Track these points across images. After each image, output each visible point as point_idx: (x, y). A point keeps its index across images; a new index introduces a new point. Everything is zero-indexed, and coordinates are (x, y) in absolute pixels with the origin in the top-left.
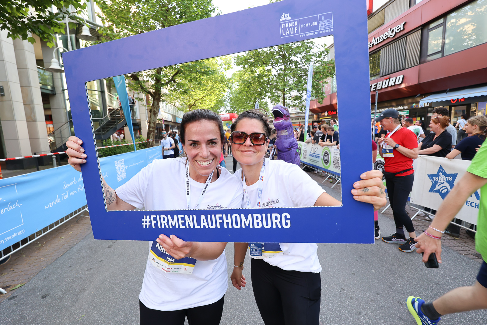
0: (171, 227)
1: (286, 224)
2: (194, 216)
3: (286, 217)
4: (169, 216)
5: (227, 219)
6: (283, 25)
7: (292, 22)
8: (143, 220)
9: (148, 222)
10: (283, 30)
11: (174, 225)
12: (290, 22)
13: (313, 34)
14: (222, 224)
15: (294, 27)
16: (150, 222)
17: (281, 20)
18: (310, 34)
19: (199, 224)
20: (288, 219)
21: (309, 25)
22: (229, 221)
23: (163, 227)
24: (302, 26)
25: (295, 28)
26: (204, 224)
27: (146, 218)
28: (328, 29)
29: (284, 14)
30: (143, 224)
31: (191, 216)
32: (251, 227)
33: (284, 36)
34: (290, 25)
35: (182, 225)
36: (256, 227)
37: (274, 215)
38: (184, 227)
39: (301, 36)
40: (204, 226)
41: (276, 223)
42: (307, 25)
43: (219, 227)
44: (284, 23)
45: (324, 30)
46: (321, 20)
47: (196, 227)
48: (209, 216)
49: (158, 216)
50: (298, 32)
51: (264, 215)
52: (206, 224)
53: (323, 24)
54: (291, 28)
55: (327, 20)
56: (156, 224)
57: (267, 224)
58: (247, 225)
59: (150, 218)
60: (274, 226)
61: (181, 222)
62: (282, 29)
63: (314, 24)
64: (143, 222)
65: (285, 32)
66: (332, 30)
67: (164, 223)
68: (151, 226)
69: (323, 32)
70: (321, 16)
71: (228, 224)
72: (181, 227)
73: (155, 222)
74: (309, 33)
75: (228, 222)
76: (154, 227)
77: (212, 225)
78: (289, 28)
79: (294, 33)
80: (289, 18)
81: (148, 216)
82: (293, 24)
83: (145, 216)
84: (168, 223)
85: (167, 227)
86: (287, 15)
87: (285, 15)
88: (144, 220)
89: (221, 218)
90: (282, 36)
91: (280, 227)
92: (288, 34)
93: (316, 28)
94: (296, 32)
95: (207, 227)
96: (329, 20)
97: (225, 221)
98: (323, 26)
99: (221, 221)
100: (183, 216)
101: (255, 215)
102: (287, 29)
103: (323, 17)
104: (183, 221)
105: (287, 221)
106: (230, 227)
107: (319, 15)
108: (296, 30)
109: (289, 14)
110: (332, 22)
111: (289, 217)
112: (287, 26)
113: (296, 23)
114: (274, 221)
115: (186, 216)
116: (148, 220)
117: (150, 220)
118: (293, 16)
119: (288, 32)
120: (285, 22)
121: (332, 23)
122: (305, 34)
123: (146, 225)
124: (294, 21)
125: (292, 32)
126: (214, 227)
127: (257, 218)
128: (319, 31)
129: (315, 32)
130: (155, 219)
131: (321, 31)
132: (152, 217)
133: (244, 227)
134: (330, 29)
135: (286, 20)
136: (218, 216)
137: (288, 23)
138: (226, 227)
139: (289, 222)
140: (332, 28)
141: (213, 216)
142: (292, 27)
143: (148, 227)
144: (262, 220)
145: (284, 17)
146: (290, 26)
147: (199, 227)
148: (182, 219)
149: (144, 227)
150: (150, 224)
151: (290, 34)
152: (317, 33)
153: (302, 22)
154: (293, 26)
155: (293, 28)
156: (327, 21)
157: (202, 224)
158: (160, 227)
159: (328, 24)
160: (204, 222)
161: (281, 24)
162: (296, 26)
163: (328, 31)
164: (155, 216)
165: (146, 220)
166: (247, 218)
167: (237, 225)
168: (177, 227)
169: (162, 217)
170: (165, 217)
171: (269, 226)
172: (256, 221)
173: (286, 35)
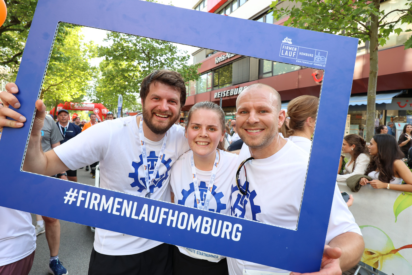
0: (101, 210)
1: (236, 236)
2: (136, 204)
3: (238, 228)
4: (104, 197)
5: (173, 215)
6: (284, 46)
7: (292, 47)
8: (67, 193)
9: (73, 197)
10: (283, 50)
11: (105, 208)
13: (308, 63)
14: (165, 220)
16: (76, 198)
17: (283, 42)
18: (305, 63)
19: (138, 214)
20: (239, 232)
21: (306, 55)
22: (175, 219)
23: (91, 207)
24: (300, 53)
25: (294, 52)
26: (144, 216)
27: (73, 192)
28: (322, 64)
29: (287, 37)
30: (65, 198)
31: (131, 202)
33: (282, 55)
34: (290, 48)
35: (116, 211)
36: (203, 232)
37: (226, 223)
38: (118, 214)
39: (297, 61)
40: (143, 218)
41: (226, 233)
42: (304, 54)
43: (160, 222)
44: (285, 45)
45: (318, 63)
46: (317, 54)
47: (133, 217)
48: (153, 207)
49: (89, 194)
50: (295, 57)
51: (215, 221)
52: (146, 216)
53: (318, 58)
54: (290, 52)
55: (322, 56)
56: (83, 203)
57: (216, 232)
58: (194, 228)
59: (78, 193)
60: (223, 236)
61: (116, 206)
64: (66, 195)
65: (284, 53)
66: (324, 66)
67: (94, 204)
68: (74, 203)
69: (317, 65)
70: (317, 52)
71: (172, 221)
72: (115, 212)
73: (83, 199)
74: (305, 61)
76: (78, 204)
77: (153, 218)
78: (289, 51)
79: (292, 57)
80: (291, 43)
81: (76, 190)
82: (293, 49)
83: (71, 189)
84: (99, 204)
85: (96, 209)
86: (289, 39)
87: (288, 39)
88: (69, 193)
89: (166, 214)
90: (281, 55)
91: (228, 238)
92: (286, 55)
93: (312, 59)
94: (293, 56)
95: (146, 220)
96: (324, 57)
97: (170, 218)
98: (318, 60)
99: (165, 217)
100: (121, 200)
101: (205, 219)
102: (287, 51)
103: (319, 52)
104: (119, 207)
105: (238, 233)
106: (174, 225)
107: (316, 50)
108: (294, 54)
109: (291, 39)
110: (326, 59)
111: (241, 229)
112: (287, 48)
113: (295, 49)
114: (224, 230)
115: (125, 201)
116: (75, 194)
117: (77, 195)
118: (295, 42)
120: (287, 44)
121: (326, 61)
122: (301, 61)
123: (69, 201)
125: (290, 55)
126: (155, 221)
127: (207, 222)
128: (313, 63)
129: (310, 62)
130: (84, 196)
131: (315, 63)
132: (82, 192)
133: (189, 229)
134: (323, 65)
135: (287, 43)
136: (163, 210)
137: (289, 46)
138: (168, 224)
139: (239, 234)
140: (325, 65)
141: (158, 208)
143: (70, 203)
144: (211, 226)
145: (286, 40)
146: (290, 50)
147: (136, 218)
148: (119, 203)
149: (66, 202)
150: (75, 200)
151: (288, 56)
152: (311, 64)
153: (301, 50)
154: (293, 50)
155: (292, 52)
156: (322, 58)
157: (142, 215)
158: (86, 206)
159: (322, 60)
160: (144, 213)
161: (283, 45)
162: (295, 51)
164: (85, 192)
165: (72, 194)
166: (195, 220)
167: (182, 225)
168: (109, 211)
169: (94, 195)
170: (98, 196)
171: (217, 235)
172: (204, 225)
173: (284, 56)
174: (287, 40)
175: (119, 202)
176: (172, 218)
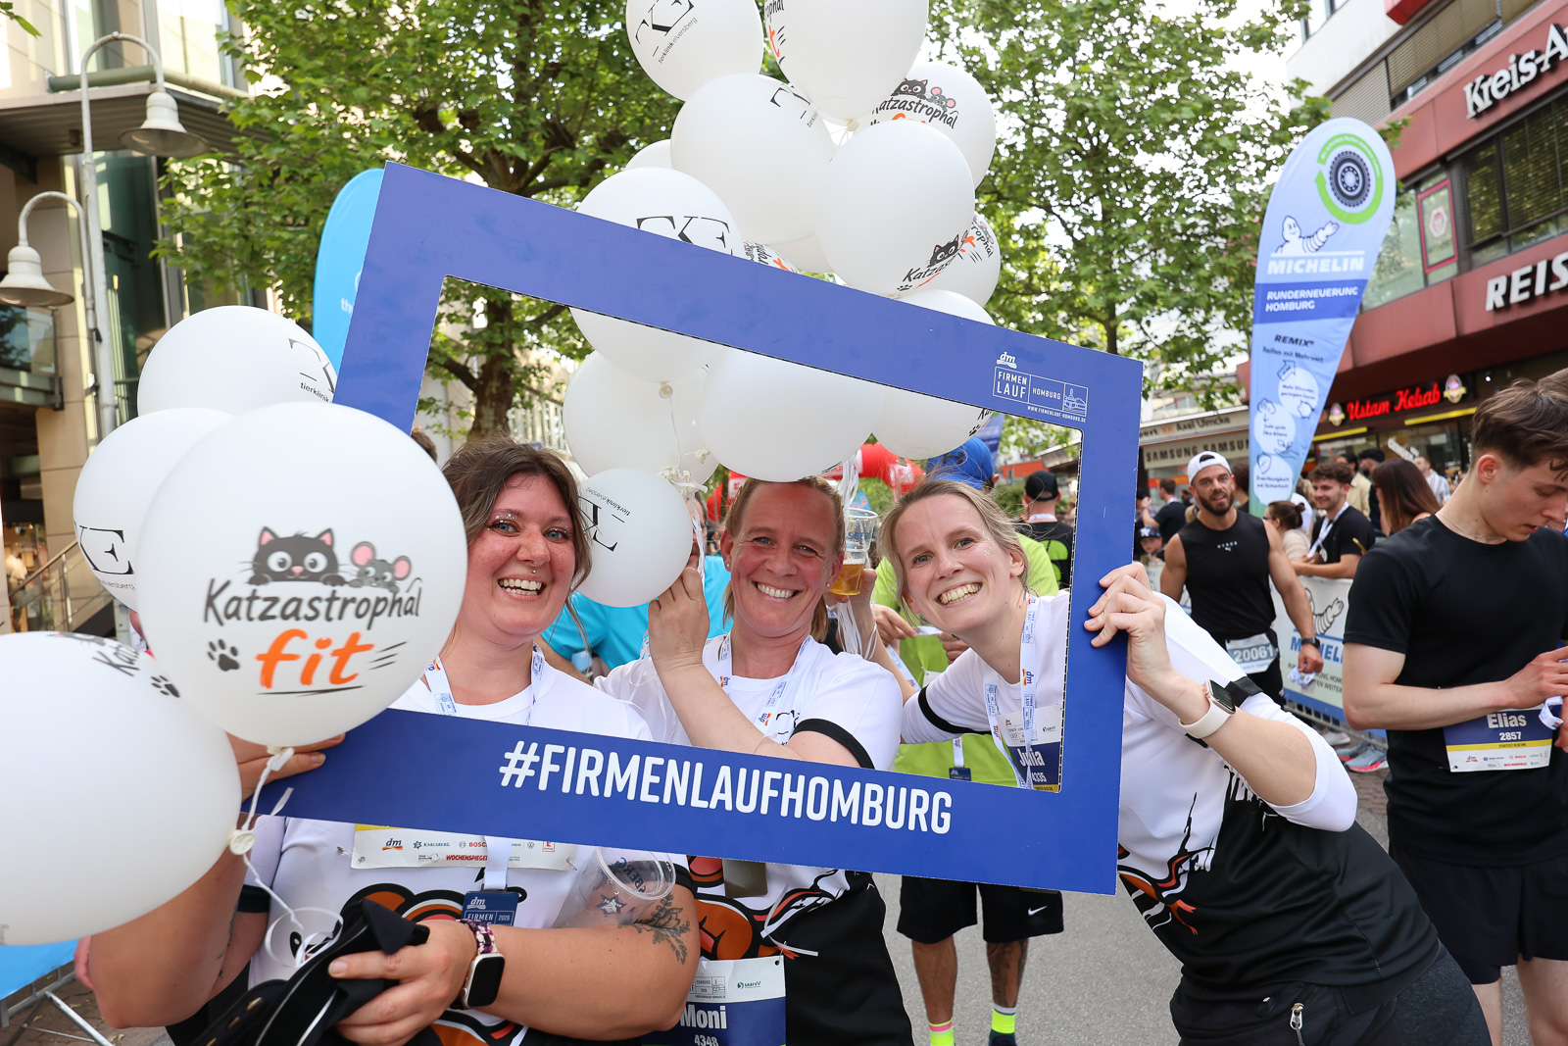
0: (608, 793)
1: (941, 823)
2: (699, 767)
3: (942, 801)
4: (614, 757)
5: (794, 788)
6: (1000, 372)
7: (1018, 375)
8: (507, 755)
9: (526, 765)
10: (999, 383)
11: (620, 789)
12: (1015, 374)
13: (1051, 413)
14: (775, 803)
15: (1020, 386)
16: (536, 767)
17: (999, 362)
18: (1046, 412)
19: (706, 794)
20: (947, 810)
21: (1047, 394)
22: (798, 796)
23: (580, 790)
24: (1034, 390)
25: (1022, 388)
26: (722, 797)
27: (525, 751)
28: (1077, 416)
29: (1006, 354)
30: (502, 769)
31: (687, 765)
32: (854, 820)
33: (999, 394)
34: (1014, 379)
35: (651, 792)
36: (866, 821)
37: (915, 793)
38: (655, 799)
39: (1029, 408)
40: (721, 803)
41: (917, 816)
42: (1043, 393)
43: (764, 810)
44: (1003, 371)
45: (1070, 415)
46: (1068, 394)
47: (696, 802)
48: (743, 772)
49: (572, 751)
50: (1025, 396)
51: (891, 790)
52: (727, 797)
53: (1071, 403)
54: (1014, 386)
55: (1078, 399)
56: (556, 779)
57: (895, 819)
58: (844, 814)
59: (540, 752)
60: (912, 826)
61: (649, 779)
62: (997, 380)
63: (1056, 396)
65: (1002, 389)
66: (1083, 420)
67: (587, 779)
68: (532, 782)
69: (1068, 417)
70: (1068, 388)
71: (792, 802)
72: (645, 797)
73: (556, 768)
74: (1044, 408)
75: (796, 797)
76: (543, 785)
77: (746, 802)
78: (1011, 384)
79: (1018, 397)
80: (1014, 366)
81: (534, 746)
82: (1019, 379)
83: (521, 745)
84: (601, 779)
85: (595, 792)
86: (1011, 357)
87: (1008, 357)
88: (514, 756)
89: (777, 785)
90: (996, 393)
91: (924, 828)
92: (1006, 393)
93: (1057, 404)
94: (1021, 396)
95: (729, 807)
96: (1081, 400)
97: (787, 794)
98: (1070, 407)
99: (775, 793)
100: (660, 761)
101: (869, 787)
102: (1007, 385)
103: (1071, 390)
104: (656, 780)
105: (943, 815)
106: (798, 814)
107: (1064, 383)
108: (1022, 393)
110: (1086, 406)
111: (948, 804)
112: (1008, 378)
113: (1025, 381)
114: (914, 810)
115: (672, 764)
116: (531, 757)
117: (537, 759)
119: (1007, 390)
120: (1005, 369)
121: (1085, 409)
122: (1038, 407)
123: (514, 777)
124: (1023, 376)
125: (1015, 393)
126: (750, 808)
127: (874, 795)
128: (1062, 413)
129: (1054, 411)
130: (558, 759)
131: (1065, 414)
132: (550, 749)
133: (834, 818)
134: (1080, 418)
135: (1007, 367)
136: (769, 775)
137: (1011, 373)
138: (784, 812)
139: (946, 816)
140: (1083, 417)
141: (756, 773)
142: (1016, 384)
143: (519, 784)
144: (884, 805)
145: (1004, 358)
146: (1014, 382)
147: (704, 804)
149: (505, 782)
150: (532, 773)
151: (1011, 396)
152: (1058, 415)
153: (1036, 383)
154: (1019, 382)
155: (1017, 387)
156: (1078, 402)
157: (717, 796)
158: (566, 788)
159: (1079, 406)
160: (723, 791)
161: (998, 370)
162: (1024, 386)
163: (1076, 418)
164: (560, 749)
165: (522, 757)
166: (846, 793)
167: (817, 810)
168: (631, 796)
169: (586, 753)
170: (599, 756)
171: (899, 825)
172: (868, 804)
173: (1002, 394)
174: (1006, 360)
175: (654, 766)
176: (793, 795)
